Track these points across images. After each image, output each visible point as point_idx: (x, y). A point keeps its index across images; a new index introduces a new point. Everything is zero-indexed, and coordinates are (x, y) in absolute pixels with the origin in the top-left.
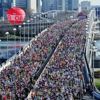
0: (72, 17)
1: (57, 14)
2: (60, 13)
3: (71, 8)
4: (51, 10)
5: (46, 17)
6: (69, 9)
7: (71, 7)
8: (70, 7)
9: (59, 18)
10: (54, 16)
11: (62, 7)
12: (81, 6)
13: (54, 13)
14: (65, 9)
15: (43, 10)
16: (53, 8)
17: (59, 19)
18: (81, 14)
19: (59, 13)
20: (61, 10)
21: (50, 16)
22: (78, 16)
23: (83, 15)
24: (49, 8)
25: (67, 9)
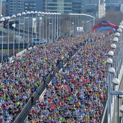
0: (81, 29)
1: (45, 21)
2: (51, 19)
3: (80, 7)
4: (29, 10)
5: (16, 30)
6: (75, 9)
7: (80, 3)
8: (76, 5)
9: (48, 32)
10: (34, 26)
11: (56, 5)
12: (106, 2)
13: (34, 19)
14: (65, 9)
15: (7, 11)
16: (33, 6)
17: (48, 35)
18: (103, 23)
19: (49, 18)
20: (54, 12)
21: (26, 25)
22: (95, 28)
23: (109, 25)
24: (24, 6)
25: (70, 9)
